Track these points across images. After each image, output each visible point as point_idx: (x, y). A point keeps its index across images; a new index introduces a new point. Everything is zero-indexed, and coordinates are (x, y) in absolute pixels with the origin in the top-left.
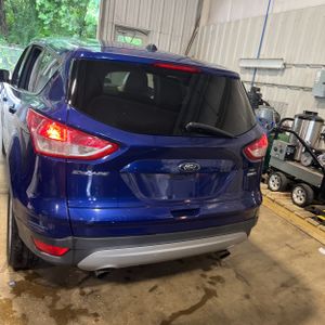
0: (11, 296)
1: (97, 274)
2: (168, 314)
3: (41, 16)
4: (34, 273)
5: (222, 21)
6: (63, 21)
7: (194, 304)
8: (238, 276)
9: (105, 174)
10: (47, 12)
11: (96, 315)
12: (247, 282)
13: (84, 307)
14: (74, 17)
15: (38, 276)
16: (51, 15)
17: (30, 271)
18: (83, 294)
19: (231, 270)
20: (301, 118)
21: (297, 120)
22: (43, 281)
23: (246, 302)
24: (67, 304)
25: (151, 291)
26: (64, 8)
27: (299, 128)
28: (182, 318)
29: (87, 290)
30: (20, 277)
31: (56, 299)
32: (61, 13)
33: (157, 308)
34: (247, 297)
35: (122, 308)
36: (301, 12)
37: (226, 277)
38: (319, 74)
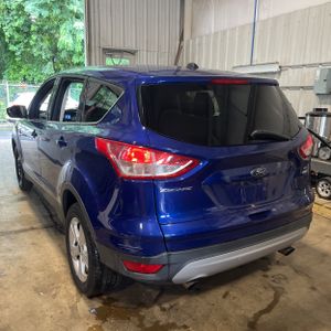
0: (98, 323)
1: (188, 286)
2: (251, 315)
3: (12, 48)
4: (109, 298)
5: (207, 32)
6: (35, 50)
7: (269, 303)
8: (296, 271)
9: (188, 189)
10: (17, 43)
11: (185, 327)
12: (307, 275)
13: (171, 321)
14: (45, 45)
15: (113, 300)
16: (22, 45)
17: (105, 297)
18: (163, 310)
19: (287, 267)
20: (312, 115)
21: (308, 118)
22: (121, 304)
23: (314, 293)
24: (154, 320)
25: (224, 297)
26: (34, 37)
27: (312, 125)
28: (264, 317)
29: (166, 306)
30: (97, 304)
31: (142, 319)
32: (32, 43)
33: (238, 312)
34: (314, 289)
35: (206, 317)
36: (289, 16)
37: (286, 274)
38: (318, 73)
